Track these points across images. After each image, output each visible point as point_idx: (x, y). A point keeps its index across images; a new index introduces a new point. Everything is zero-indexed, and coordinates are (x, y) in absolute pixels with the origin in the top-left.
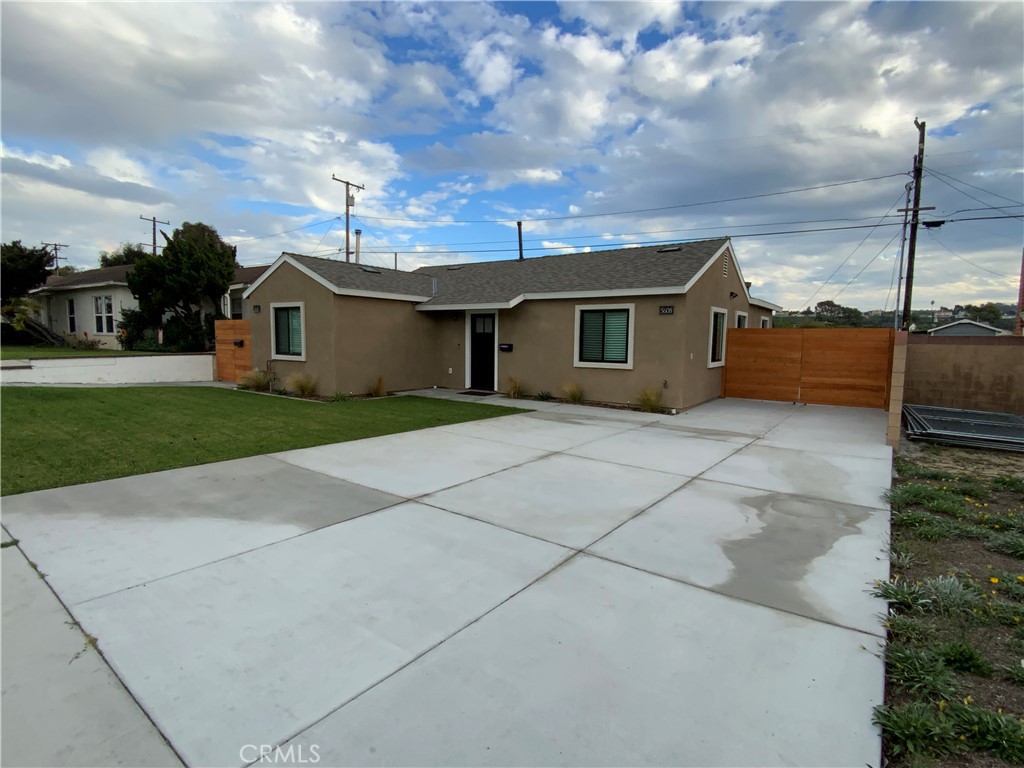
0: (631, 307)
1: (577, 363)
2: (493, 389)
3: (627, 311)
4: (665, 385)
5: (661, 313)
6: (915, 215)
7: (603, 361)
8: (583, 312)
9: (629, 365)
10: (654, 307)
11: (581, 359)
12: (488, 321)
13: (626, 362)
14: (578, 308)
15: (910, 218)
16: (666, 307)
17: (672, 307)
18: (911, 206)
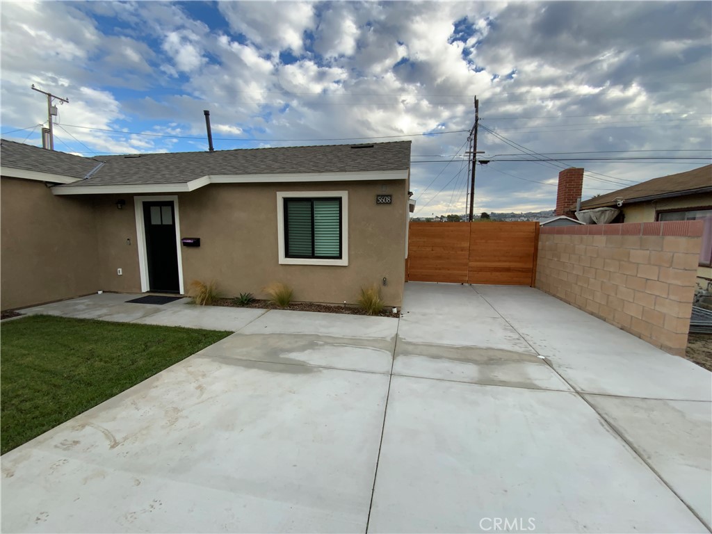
0: (344, 195)
1: (283, 260)
2: (179, 293)
3: (339, 199)
4: (385, 282)
5: (378, 203)
6: (474, 156)
7: (313, 256)
8: (287, 201)
9: (344, 261)
10: (369, 195)
11: (287, 255)
12: (166, 210)
13: (340, 257)
14: (281, 195)
15: (472, 157)
16: (383, 196)
17: (390, 196)
18: (472, 150)
